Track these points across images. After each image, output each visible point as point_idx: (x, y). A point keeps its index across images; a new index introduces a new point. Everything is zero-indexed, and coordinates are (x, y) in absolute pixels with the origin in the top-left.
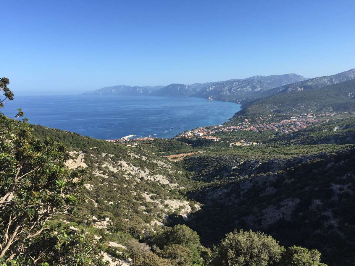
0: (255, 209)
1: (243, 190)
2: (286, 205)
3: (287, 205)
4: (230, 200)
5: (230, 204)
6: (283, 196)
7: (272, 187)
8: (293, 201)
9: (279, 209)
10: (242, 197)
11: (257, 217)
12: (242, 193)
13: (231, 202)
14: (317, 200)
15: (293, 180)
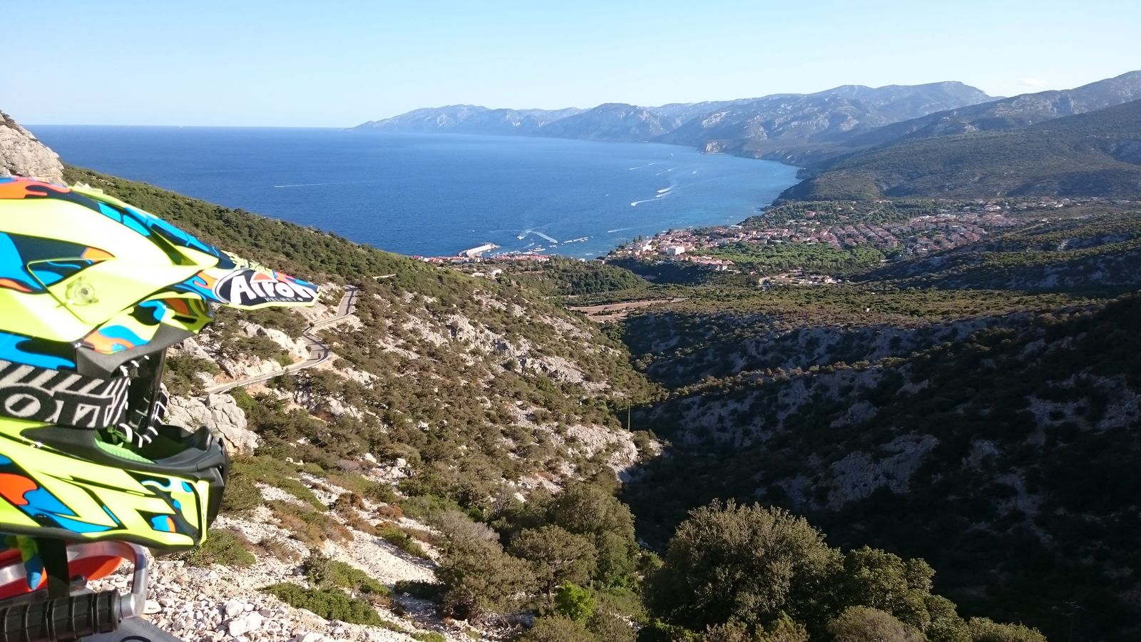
0: (814, 460)
1: (785, 407)
2: (897, 453)
3: (902, 451)
4: (747, 433)
5: (748, 443)
6: (893, 428)
7: (866, 401)
8: (918, 441)
9: (877, 462)
10: (780, 426)
11: (815, 482)
12: (782, 416)
13: (750, 439)
14: (986, 443)
15: (925, 384)
